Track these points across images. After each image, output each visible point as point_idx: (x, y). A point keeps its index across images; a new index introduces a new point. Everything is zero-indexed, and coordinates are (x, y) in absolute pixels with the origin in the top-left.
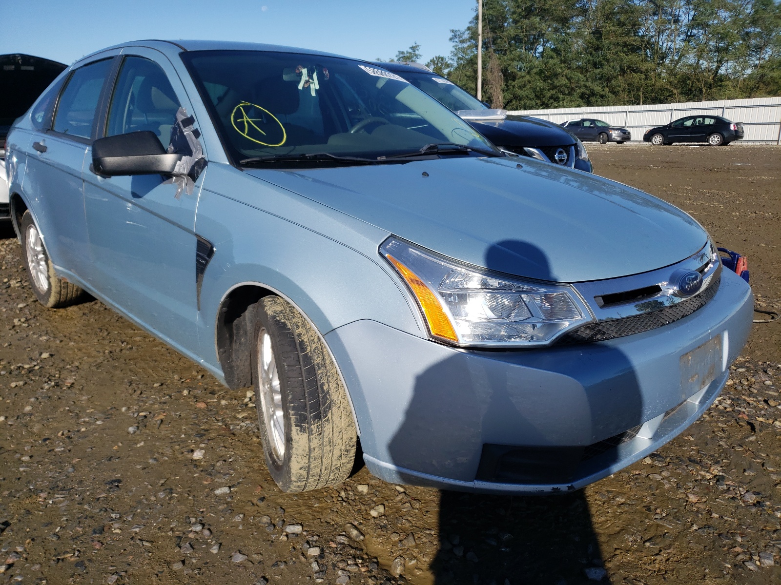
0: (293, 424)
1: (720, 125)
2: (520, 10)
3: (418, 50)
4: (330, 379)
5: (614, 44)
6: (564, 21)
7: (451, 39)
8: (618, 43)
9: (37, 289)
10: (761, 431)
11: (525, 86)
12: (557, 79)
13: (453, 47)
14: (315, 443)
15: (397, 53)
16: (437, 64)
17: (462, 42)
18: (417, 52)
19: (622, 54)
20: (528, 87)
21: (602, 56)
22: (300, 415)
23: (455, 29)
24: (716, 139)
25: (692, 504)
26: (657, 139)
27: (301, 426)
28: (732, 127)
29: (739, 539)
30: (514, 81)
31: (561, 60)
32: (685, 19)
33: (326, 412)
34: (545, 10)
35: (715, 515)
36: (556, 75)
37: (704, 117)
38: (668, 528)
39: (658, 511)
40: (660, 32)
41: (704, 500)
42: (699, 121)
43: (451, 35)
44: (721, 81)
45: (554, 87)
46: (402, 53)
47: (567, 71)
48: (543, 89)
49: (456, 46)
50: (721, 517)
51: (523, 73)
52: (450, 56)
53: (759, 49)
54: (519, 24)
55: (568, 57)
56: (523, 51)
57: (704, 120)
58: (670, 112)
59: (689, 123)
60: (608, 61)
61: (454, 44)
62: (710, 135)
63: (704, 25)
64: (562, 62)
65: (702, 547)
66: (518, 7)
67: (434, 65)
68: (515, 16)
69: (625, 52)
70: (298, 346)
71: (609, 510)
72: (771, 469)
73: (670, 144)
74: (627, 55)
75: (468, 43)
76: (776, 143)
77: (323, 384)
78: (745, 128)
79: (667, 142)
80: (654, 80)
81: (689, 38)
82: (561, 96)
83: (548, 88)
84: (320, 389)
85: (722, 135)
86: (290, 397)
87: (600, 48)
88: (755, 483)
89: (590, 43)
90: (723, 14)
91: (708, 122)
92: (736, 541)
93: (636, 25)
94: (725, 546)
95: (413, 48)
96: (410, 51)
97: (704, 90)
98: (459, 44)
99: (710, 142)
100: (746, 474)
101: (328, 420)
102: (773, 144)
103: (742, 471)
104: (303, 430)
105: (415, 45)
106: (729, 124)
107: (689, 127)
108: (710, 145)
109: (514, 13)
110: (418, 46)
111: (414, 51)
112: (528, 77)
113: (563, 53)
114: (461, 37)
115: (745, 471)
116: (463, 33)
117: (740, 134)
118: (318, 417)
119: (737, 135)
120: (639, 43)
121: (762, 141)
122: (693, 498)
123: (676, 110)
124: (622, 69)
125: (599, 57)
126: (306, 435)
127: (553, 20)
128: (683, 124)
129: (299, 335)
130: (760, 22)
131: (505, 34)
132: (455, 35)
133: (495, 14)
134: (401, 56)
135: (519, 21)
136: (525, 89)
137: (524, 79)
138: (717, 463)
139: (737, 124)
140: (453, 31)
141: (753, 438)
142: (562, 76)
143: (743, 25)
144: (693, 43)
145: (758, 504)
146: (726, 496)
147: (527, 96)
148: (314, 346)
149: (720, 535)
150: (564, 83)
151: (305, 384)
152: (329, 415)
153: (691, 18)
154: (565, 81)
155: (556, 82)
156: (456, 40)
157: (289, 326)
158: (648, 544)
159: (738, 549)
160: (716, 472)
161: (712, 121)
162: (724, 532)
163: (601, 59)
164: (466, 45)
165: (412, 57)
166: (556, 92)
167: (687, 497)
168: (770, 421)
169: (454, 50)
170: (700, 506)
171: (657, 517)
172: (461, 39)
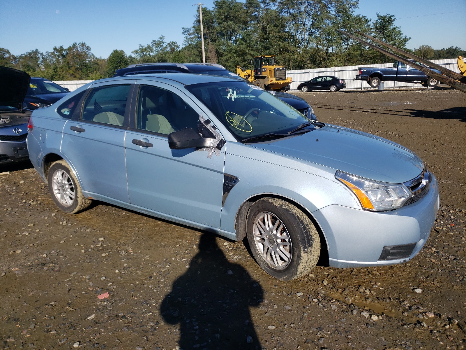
0: (302, 250)
1: (335, 81)
2: (222, 17)
3: (164, 39)
4: (312, 230)
5: (275, 37)
6: (246, 23)
7: (183, 33)
8: (277, 36)
9: (61, 204)
10: (441, 232)
11: (228, 60)
12: (246, 56)
13: (185, 37)
14: (309, 256)
15: (152, 41)
16: (172, 46)
17: (189, 34)
18: (163, 41)
19: (279, 42)
20: (230, 60)
21: (269, 43)
22: (304, 246)
23: (185, 27)
24: (334, 88)
25: (434, 262)
26: (305, 89)
27: (305, 250)
28: (340, 82)
29: (457, 272)
30: (222, 57)
31: (247, 45)
32: (308, 23)
33: (312, 243)
34: (235, 17)
35: (444, 265)
36: (245, 54)
37: (326, 77)
38: (431, 272)
39: (424, 267)
40: (297, 30)
41: (437, 260)
42: (324, 79)
43: (183, 30)
44: (329, 56)
45: (245, 61)
46: (155, 41)
47: (251, 52)
48: (239, 62)
49: (186, 37)
50: (446, 265)
51: (227, 53)
52: (183, 42)
53: (347, 40)
54: (222, 25)
55: (251, 44)
56: (225, 40)
57: (326, 78)
58: (308, 74)
59: (319, 80)
60: (272, 46)
61: (185, 36)
62: (331, 86)
63: (318, 28)
64: (248, 46)
65: (446, 276)
66: (221, 15)
67: (170, 47)
68: (219, 20)
69: (281, 41)
70: (297, 218)
71: (408, 269)
72: (452, 246)
73: (311, 91)
74: (282, 43)
75: (193, 35)
76: (361, 89)
77: (310, 232)
78: (346, 82)
79: (309, 90)
80: (296, 56)
81: (311, 33)
82: (249, 66)
83: (241, 61)
84: (309, 235)
85: (336, 86)
86: (300, 239)
87: (267, 38)
88: (450, 252)
89: (262, 36)
90: (328, 22)
91: (328, 79)
92: (456, 273)
93: (284, 26)
94: (453, 275)
95: (160, 38)
96: (159, 40)
97: (322, 61)
98: (188, 36)
99: (331, 89)
100: (445, 249)
101: (313, 247)
102: (359, 89)
103: (443, 248)
104: (305, 252)
105: (161, 36)
106: (339, 80)
107: (319, 82)
108: (330, 91)
109: (218, 19)
110: (164, 37)
111: (162, 40)
112: (230, 55)
113: (248, 42)
114: (189, 32)
115: (444, 248)
116: (190, 30)
117: (344, 85)
118: (310, 246)
119: (343, 86)
120: (287, 36)
121: (354, 88)
122: (433, 260)
123: (311, 73)
124: (280, 50)
125: (266, 43)
126: (306, 254)
127: (240, 23)
128: (316, 80)
129: (295, 213)
130: (346, 26)
131: (215, 31)
132: (185, 31)
133: (208, 19)
134: (154, 43)
135: (222, 23)
136: (229, 62)
137: (227, 56)
138: (433, 246)
139: (343, 80)
140: (184, 28)
141: (439, 235)
142: (249, 54)
143: (338, 28)
144: (313, 36)
145: (455, 259)
146: (444, 258)
147: (230, 66)
148: (302, 217)
149: (449, 272)
150: (250, 58)
151: (304, 233)
152: (313, 245)
153: (311, 23)
154: (251, 57)
155: (246, 57)
156: (186, 33)
157: (290, 210)
158: (429, 278)
159: (458, 275)
160: (434, 250)
161: (331, 79)
162: (450, 270)
163: (269, 45)
164: (192, 36)
165: (161, 43)
166: (246, 64)
167: (431, 260)
168: (441, 228)
169: (185, 39)
170: (437, 263)
171: (425, 269)
172: (189, 33)
